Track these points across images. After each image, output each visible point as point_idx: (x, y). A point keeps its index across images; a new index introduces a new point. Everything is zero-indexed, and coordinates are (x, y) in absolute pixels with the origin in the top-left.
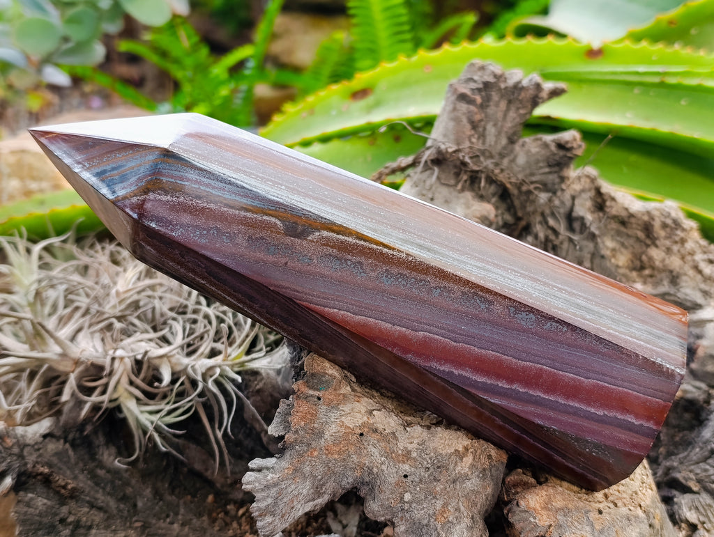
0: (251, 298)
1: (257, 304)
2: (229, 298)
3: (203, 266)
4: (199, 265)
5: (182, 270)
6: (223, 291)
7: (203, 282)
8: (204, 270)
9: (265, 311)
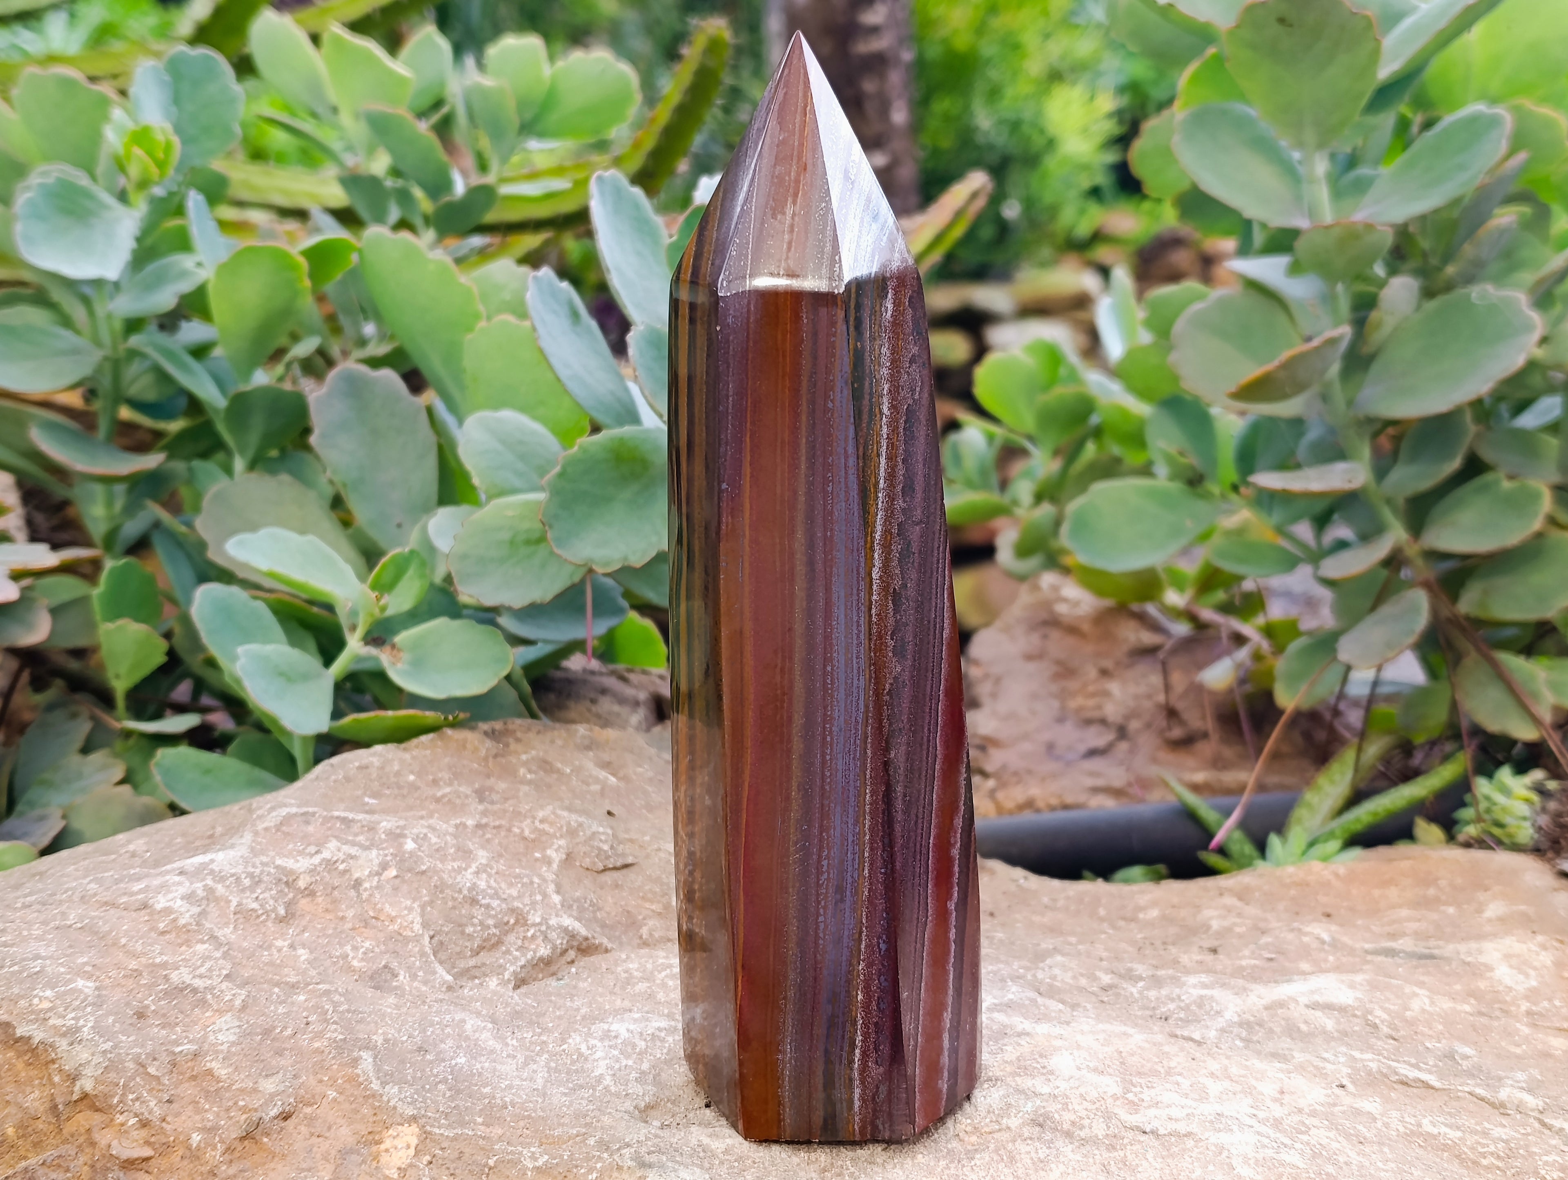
0: (908, 489)
1: (904, 501)
2: (883, 461)
3: (917, 397)
4: (913, 391)
5: (885, 371)
6: (891, 445)
7: (885, 410)
8: (910, 402)
9: (901, 518)
